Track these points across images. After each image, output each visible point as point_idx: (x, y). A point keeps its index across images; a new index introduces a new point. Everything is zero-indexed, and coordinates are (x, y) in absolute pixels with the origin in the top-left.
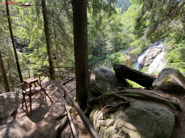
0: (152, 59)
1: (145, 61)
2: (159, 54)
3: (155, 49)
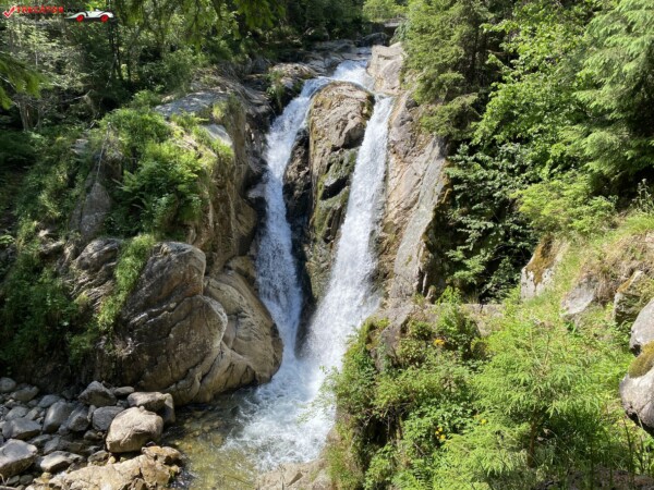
0: (346, 146)
1: (316, 163)
2: (367, 117)
3: (344, 90)
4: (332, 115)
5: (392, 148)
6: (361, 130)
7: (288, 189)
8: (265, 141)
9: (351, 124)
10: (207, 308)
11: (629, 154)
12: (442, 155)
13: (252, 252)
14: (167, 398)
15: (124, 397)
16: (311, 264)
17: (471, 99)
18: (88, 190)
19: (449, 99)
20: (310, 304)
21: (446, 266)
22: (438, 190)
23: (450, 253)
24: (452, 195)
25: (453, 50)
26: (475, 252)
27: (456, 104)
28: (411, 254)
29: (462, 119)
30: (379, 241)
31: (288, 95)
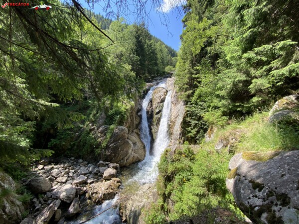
0: (161, 102)
1: (154, 106)
2: (166, 95)
3: (160, 89)
4: (158, 95)
6: (165, 98)
7: (148, 112)
8: (142, 101)
9: (162, 97)
10: (128, 142)
11: (230, 107)
12: (184, 105)
14: (118, 165)
15: (107, 165)
16: (153, 131)
17: (191, 91)
18: (101, 114)
19: (185, 92)
20: (153, 141)
21: (186, 132)
22: (184, 113)
23: (187, 129)
24: (187, 114)
25: (186, 80)
26: (194, 129)
27: (187, 93)
28: (177, 129)
29: (189, 96)
30: (169, 125)
31: (147, 91)
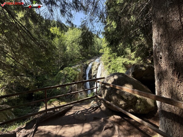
0: (96, 70)
1: (92, 72)
4: (94, 66)
5: (102, 70)
6: (98, 68)
9: (96, 67)
13: (84, 85)
